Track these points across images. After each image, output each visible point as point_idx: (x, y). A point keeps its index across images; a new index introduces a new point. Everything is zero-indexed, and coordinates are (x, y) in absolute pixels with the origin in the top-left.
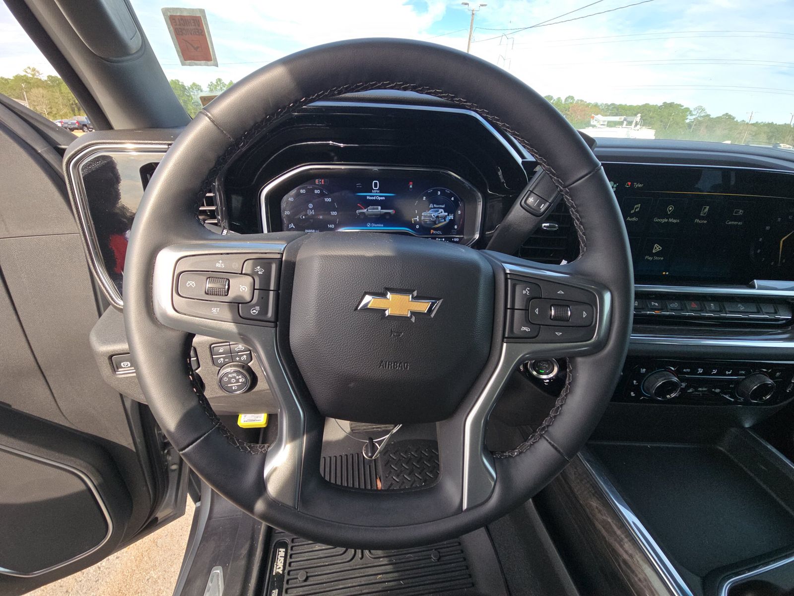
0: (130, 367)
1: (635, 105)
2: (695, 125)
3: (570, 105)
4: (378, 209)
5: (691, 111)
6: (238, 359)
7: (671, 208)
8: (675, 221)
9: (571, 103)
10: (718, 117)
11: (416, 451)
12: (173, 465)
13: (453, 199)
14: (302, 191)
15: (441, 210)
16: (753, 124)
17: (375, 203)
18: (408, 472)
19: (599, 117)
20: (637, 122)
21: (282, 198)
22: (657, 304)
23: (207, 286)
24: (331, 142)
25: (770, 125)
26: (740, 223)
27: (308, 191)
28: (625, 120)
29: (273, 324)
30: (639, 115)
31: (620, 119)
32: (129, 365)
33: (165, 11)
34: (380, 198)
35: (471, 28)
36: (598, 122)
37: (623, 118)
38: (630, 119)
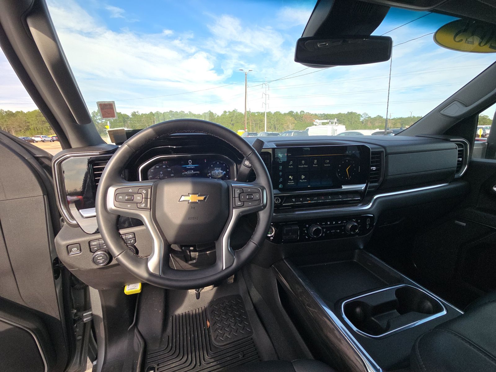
0: (77, 250)
1: (334, 114)
2: (365, 122)
3: (303, 115)
4: (192, 172)
5: (361, 115)
6: (129, 242)
7: (303, 162)
8: (306, 166)
9: (304, 114)
10: (375, 117)
11: (228, 302)
12: (79, 336)
13: (224, 165)
14: (157, 167)
15: (220, 170)
16: (392, 119)
17: (191, 169)
18: (224, 314)
19: (317, 120)
20: (335, 122)
21: (148, 170)
22: (309, 199)
23: (126, 198)
24: (169, 146)
25: (401, 119)
26: (329, 165)
27: (160, 167)
28: (330, 121)
29: (150, 210)
30: (336, 119)
31: (327, 121)
32: (76, 250)
33: (97, 103)
34: (192, 167)
35: (246, 81)
36: (317, 123)
37: (328, 121)
38: (332, 121)
